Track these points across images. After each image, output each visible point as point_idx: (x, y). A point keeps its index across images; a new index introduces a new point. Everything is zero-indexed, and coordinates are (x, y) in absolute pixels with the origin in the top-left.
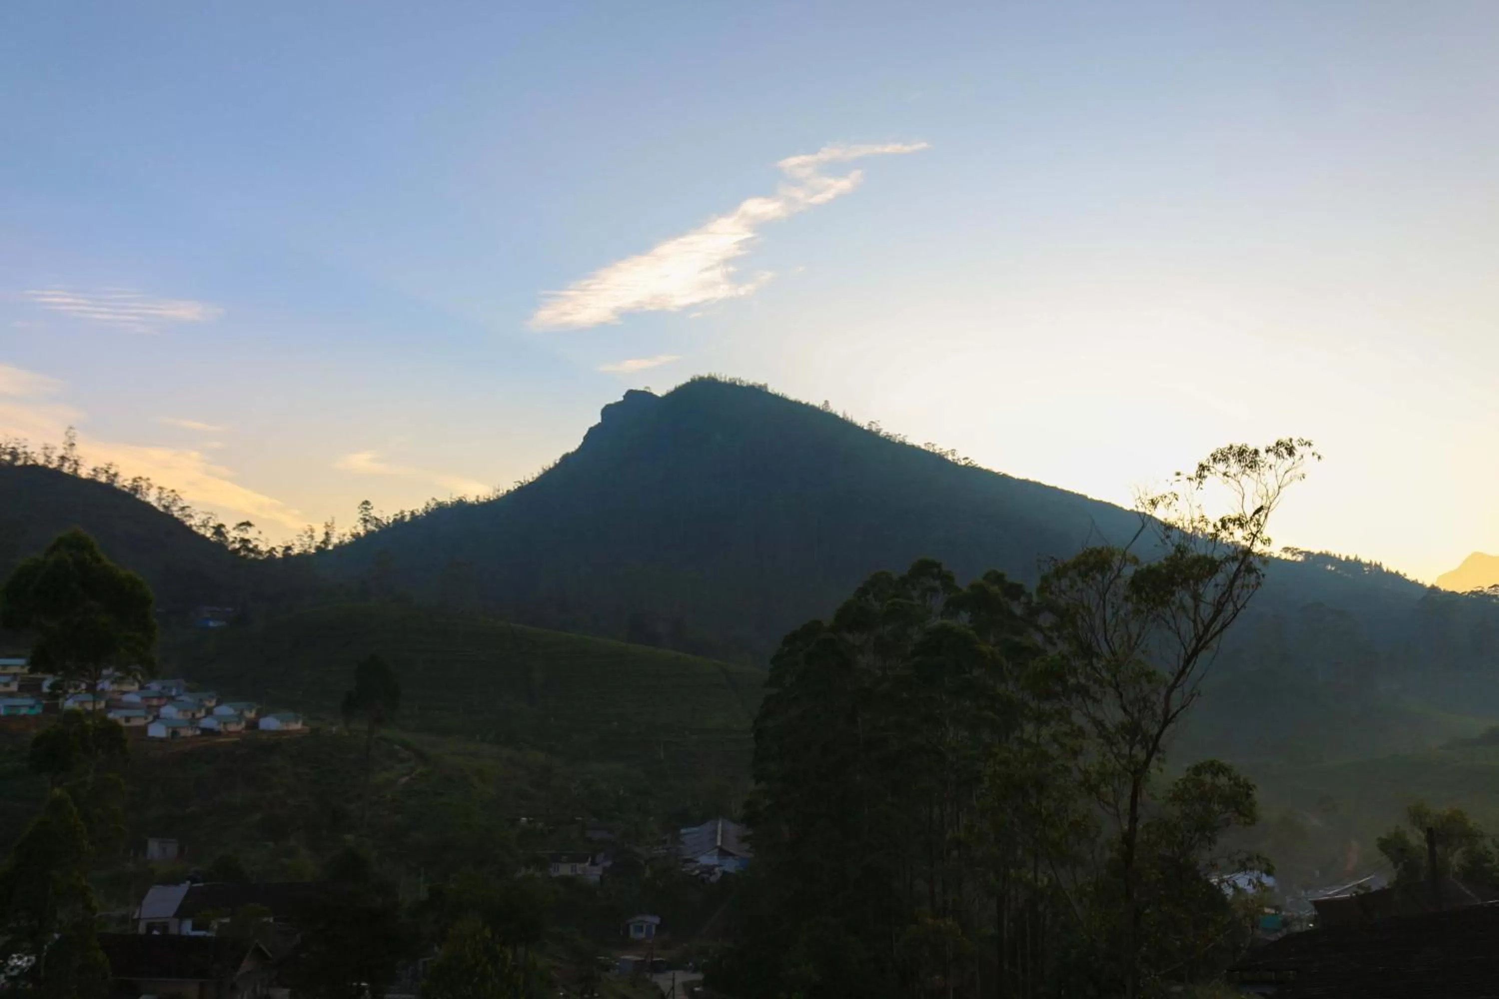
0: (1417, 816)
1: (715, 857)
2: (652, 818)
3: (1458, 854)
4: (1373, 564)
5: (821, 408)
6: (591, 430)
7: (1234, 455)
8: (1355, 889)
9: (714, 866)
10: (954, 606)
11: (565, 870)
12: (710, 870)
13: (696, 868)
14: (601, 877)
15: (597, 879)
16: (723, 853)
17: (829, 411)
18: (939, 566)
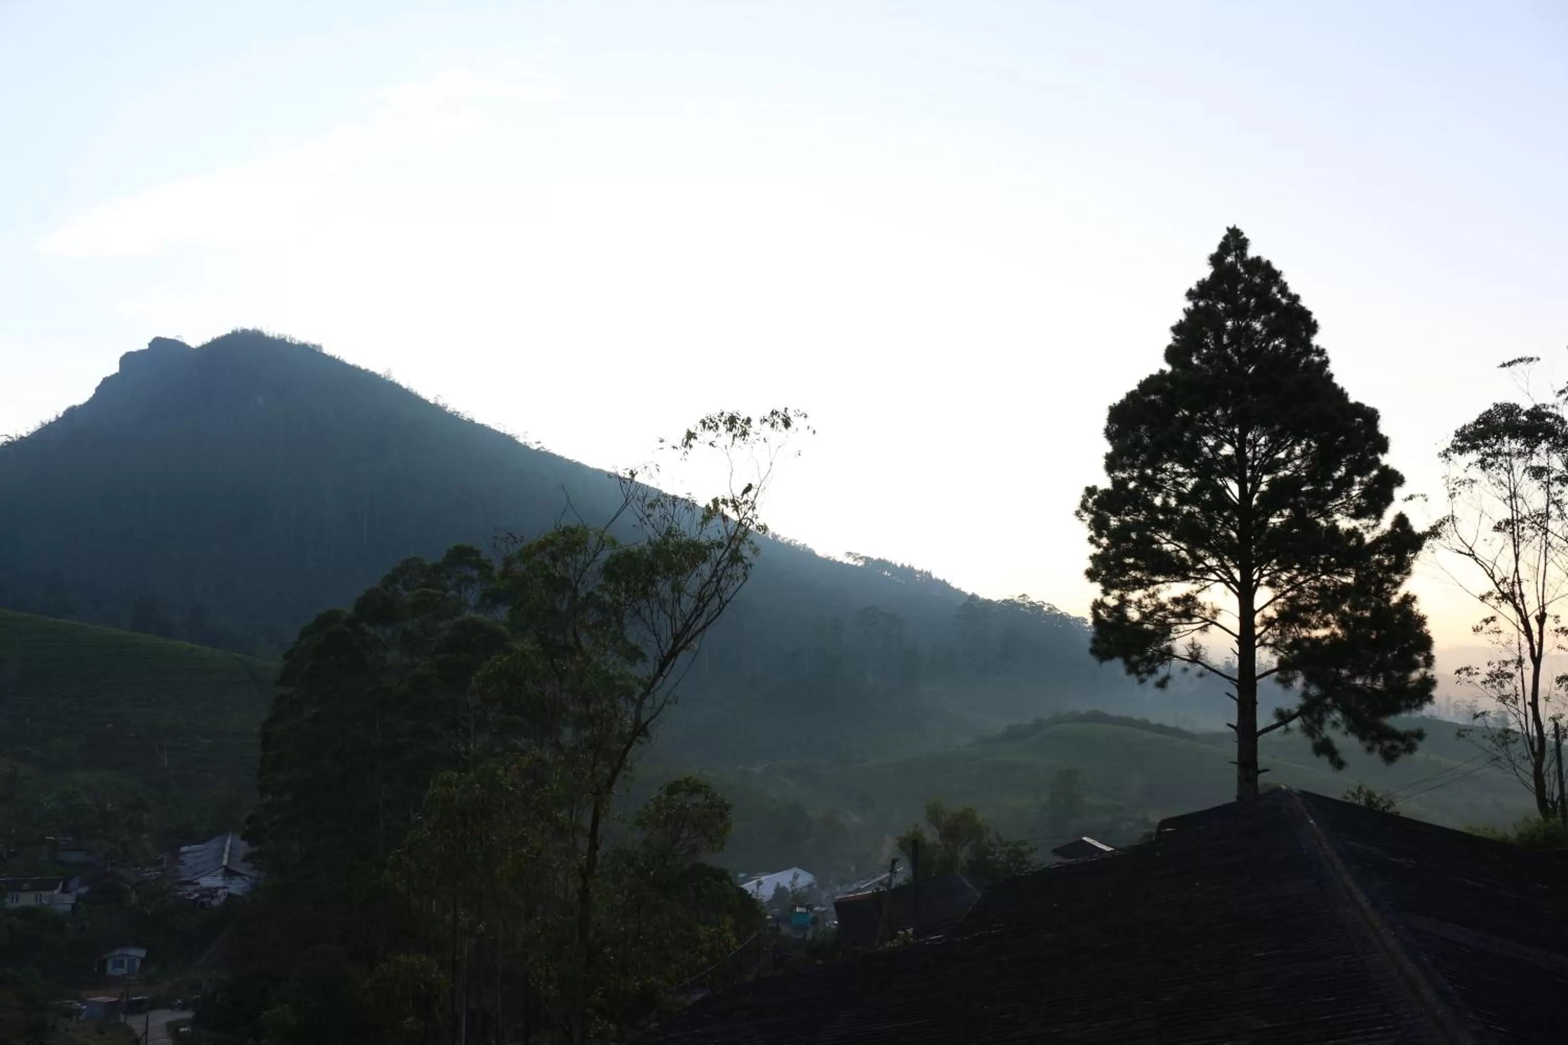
0: (934, 815)
1: (220, 878)
2: (145, 836)
3: (966, 849)
4: (925, 571)
5: (383, 376)
6: (106, 381)
7: (725, 423)
8: (877, 886)
9: (217, 889)
10: (493, 598)
11: (28, 900)
12: (212, 892)
13: (196, 891)
14: (73, 906)
15: (69, 908)
16: (229, 873)
17: (391, 379)
18: (477, 553)
